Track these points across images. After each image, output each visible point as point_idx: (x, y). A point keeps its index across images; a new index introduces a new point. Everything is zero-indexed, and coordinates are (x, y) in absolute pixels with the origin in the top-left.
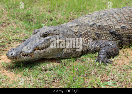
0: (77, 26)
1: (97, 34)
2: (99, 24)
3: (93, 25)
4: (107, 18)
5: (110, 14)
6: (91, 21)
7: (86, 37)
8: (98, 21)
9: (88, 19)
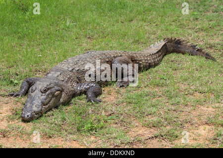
0: (60, 74)
1: (77, 77)
2: (77, 69)
3: (73, 70)
4: (83, 63)
5: (83, 59)
6: (69, 66)
7: (71, 82)
8: (75, 66)
9: (67, 65)
